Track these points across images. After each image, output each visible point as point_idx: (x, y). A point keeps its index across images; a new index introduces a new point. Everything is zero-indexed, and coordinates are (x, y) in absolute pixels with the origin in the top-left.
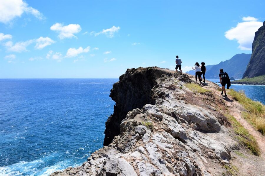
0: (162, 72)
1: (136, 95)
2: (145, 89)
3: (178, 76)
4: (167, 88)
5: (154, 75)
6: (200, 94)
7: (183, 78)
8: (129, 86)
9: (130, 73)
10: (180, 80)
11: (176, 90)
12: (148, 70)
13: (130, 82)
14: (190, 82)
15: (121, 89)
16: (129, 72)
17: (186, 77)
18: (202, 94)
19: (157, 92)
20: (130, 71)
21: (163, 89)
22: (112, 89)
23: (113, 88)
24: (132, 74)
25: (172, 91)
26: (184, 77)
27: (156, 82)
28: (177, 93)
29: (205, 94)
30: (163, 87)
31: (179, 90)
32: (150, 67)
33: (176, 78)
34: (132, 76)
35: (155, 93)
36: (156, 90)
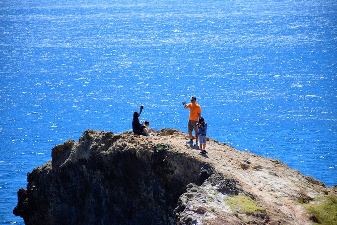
0: (188, 159)
1: (118, 209)
2: (145, 194)
3: (216, 182)
4: (195, 212)
5: (170, 166)
6: (245, 214)
7: (224, 188)
8: (94, 181)
9: (96, 147)
10: (219, 191)
11: (205, 214)
12: (155, 151)
13: (99, 172)
14: (237, 193)
15: (62, 189)
16: (95, 143)
17: (230, 185)
18: (248, 214)
19: (183, 218)
20: (97, 140)
21: (190, 212)
22: (25, 188)
23: (29, 186)
24: (106, 148)
25: (200, 216)
26: (227, 185)
27: (180, 200)
28: (206, 218)
29: (253, 215)
30: (190, 210)
31: (209, 214)
32: (160, 145)
33: (213, 185)
34: (106, 155)
35: (181, 219)
36: (182, 215)
